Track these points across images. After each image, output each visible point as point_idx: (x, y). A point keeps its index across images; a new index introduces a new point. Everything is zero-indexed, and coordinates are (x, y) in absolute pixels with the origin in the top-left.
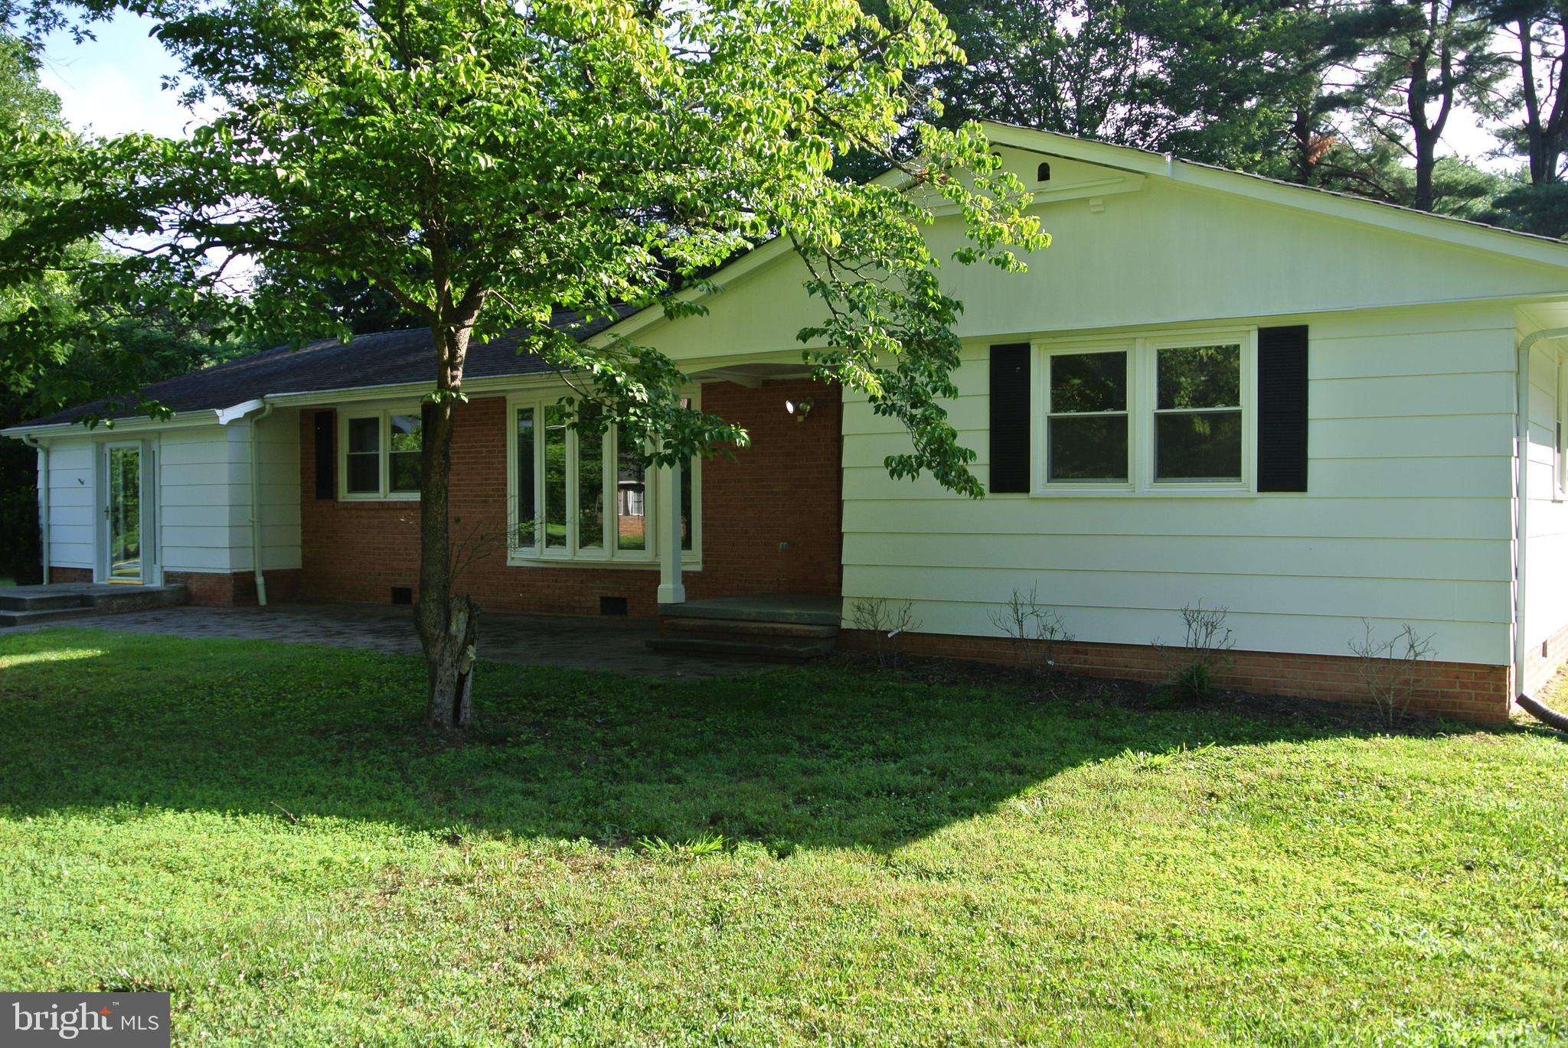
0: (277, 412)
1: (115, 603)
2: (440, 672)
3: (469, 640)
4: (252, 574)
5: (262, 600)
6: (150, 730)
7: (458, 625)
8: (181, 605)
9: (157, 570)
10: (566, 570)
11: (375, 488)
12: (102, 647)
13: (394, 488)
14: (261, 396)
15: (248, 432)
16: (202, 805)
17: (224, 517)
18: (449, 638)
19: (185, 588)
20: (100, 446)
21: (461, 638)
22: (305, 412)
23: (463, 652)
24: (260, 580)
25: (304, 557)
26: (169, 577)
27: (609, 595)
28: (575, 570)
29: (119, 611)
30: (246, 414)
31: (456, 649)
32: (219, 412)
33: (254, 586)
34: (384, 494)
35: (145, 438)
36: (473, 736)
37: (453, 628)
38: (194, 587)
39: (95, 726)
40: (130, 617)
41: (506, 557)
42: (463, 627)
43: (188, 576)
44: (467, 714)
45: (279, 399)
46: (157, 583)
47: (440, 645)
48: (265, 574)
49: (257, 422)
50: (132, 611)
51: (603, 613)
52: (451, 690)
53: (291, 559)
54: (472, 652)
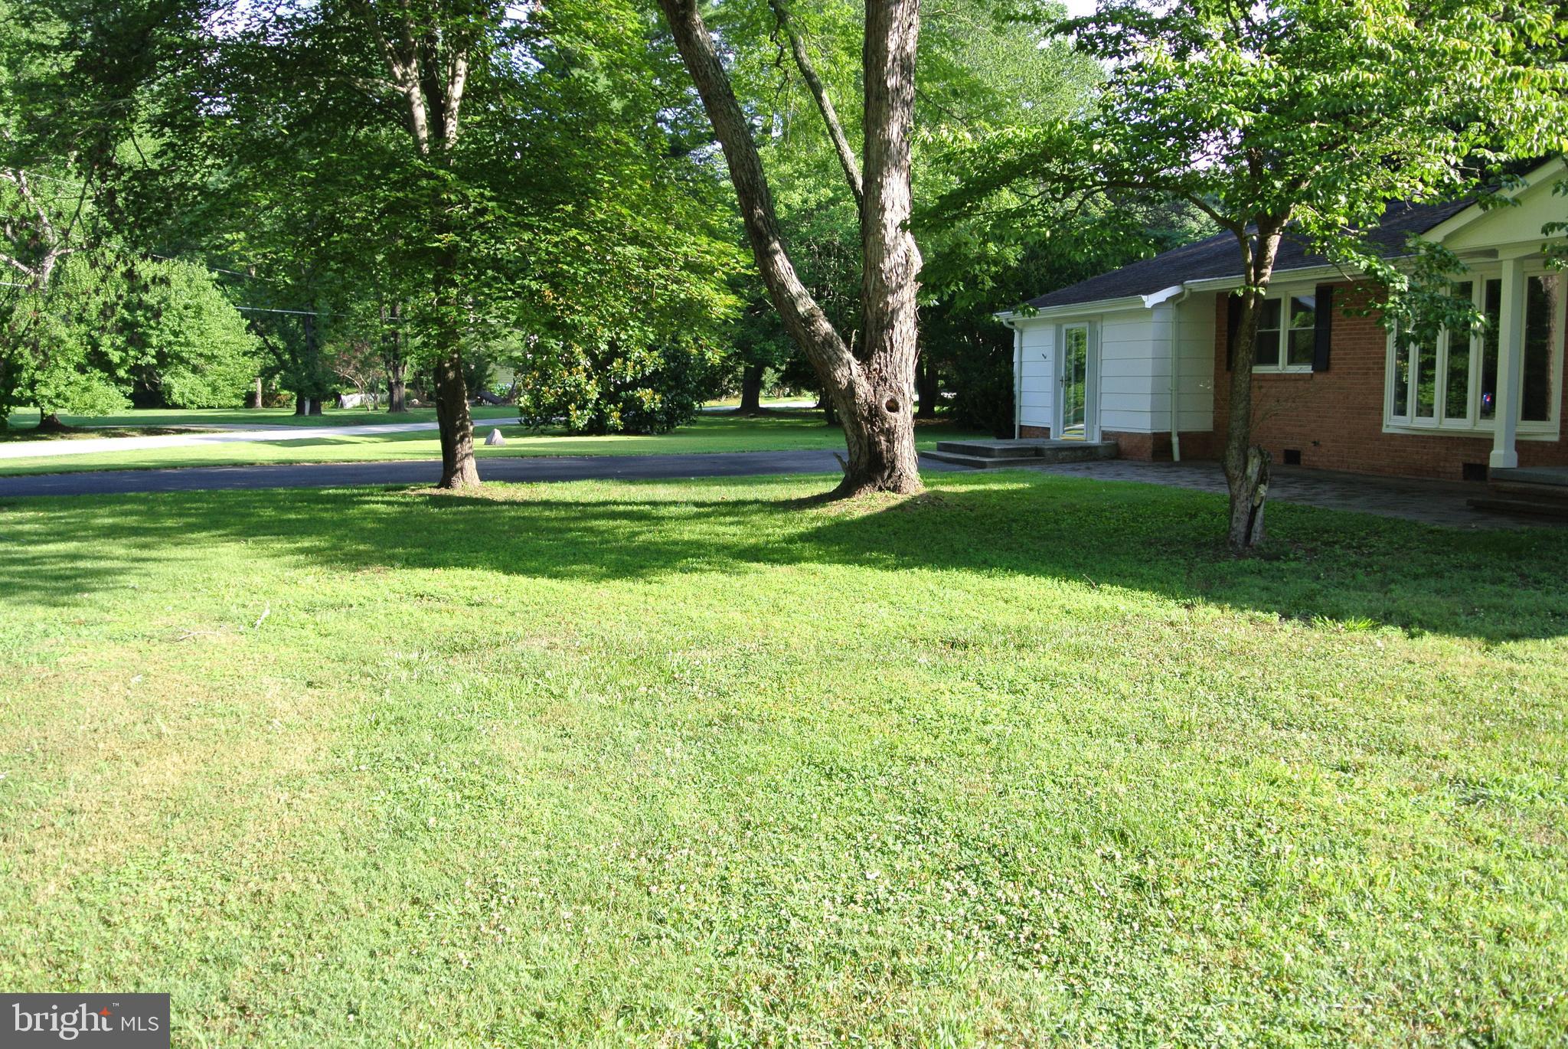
0: (1194, 295)
1: (1061, 455)
2: (1237, 504)
3: (1262, 479)
4: (1169, 434)
5: (1177, 457)
6: (1035, 533)
7: (1253, 468)
8: (1113, 459)
9: (1097, 428)
10: (1434, 437)
11: (1274, 360)
12: (1030, 482)
13: (1292, 361)
14: (1181, 283)
15: (1170, 313)
16: (1044, 574)
17: (1147, 385)
18: (1245, 477)
19: (1117, 445)
20: (1059, 327)
21: (1254, 478)
22: (1221, 296)
23: (1255, 489)
24: (1175, 440)
25: (1215, 421)
26: (1105, 435)
27: (1472, 461)
28: (1442, 438)
29: (1063, 461)
30: (1168, 299)
31: (1250, 487)
32: (1144, 298)
33: (1170, 444)
34: (1282, 366)
35: (1092, 320)
36: (1258, 553)
37: (1249, 470)
38: (1123, 444)
39: (1001, 529)
40: (1069, 466)
41: (1381, 425)
42: (1256, 470)
43: (1119, 435)
44: (1256, 537)
45: (1194, 284)
46: (1096, 440)
47: (1238, 483)
48: (1180, 435)
49: (1178, 305)
50: (1074, 461)
51: (1465, 478)
52: (1245, 518)
53: (1202, 422)
54: (1263, 490)
